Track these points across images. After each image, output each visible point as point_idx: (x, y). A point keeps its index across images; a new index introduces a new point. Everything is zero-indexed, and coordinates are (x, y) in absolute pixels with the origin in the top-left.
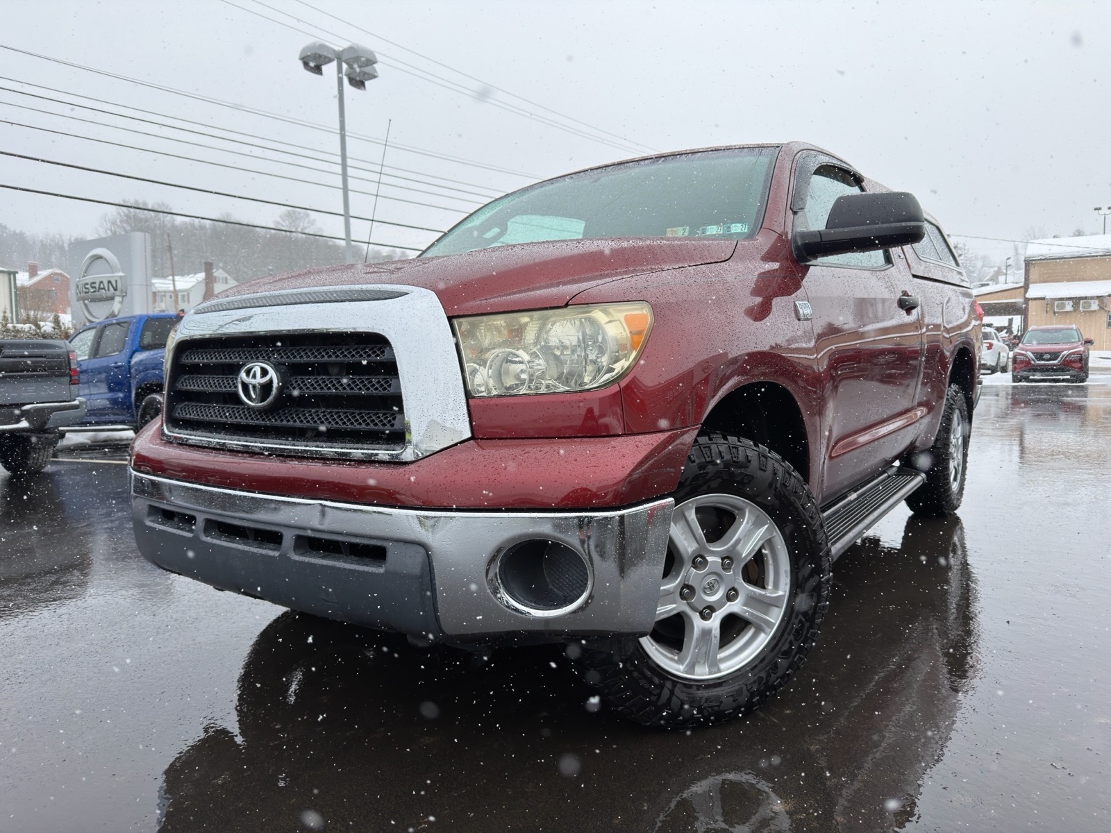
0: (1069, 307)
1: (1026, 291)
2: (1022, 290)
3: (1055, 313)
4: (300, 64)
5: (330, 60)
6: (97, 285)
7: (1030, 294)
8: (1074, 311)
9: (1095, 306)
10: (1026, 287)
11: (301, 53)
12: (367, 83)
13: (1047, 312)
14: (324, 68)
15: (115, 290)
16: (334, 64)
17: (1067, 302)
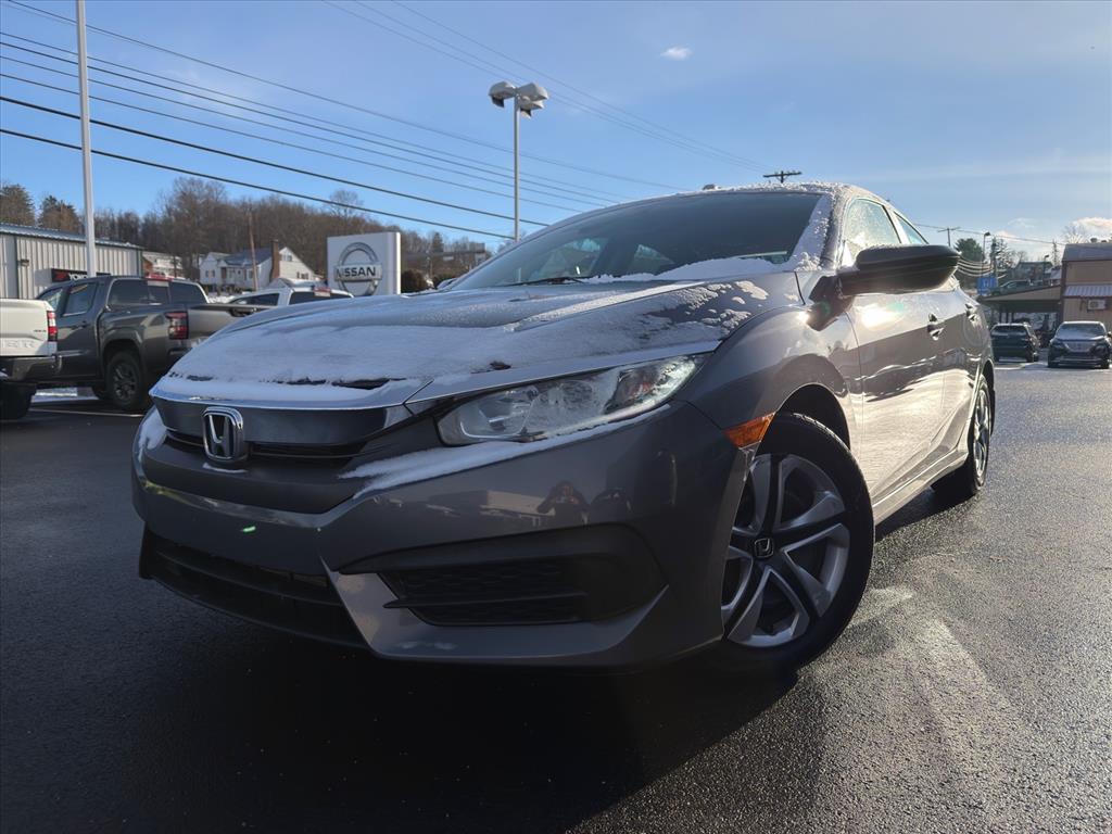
0: (1101, 305)
1: (1063, 291)
2: (1059, 289)
3: (1088, 310)
4: (490, 99)
5: (509, 96)
6: (358, 271)
7: (1069, 292)
8: (1107, 309)
10: (1064, 287)
11: (491, 90)
12: (532, 112)
13: (1081, 309)
14: (505, 101)
15: (373, 274)
16: (513, 99)
17: (1099, 301)
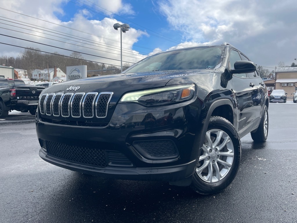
1: (275, 81)
3: (282, 86)
5: (119, 27)
8: (287, 86)
9: (292, 85)
11: (114, 25)
12: (126, 31)
15: (79, 77)
17: (285, 84)
